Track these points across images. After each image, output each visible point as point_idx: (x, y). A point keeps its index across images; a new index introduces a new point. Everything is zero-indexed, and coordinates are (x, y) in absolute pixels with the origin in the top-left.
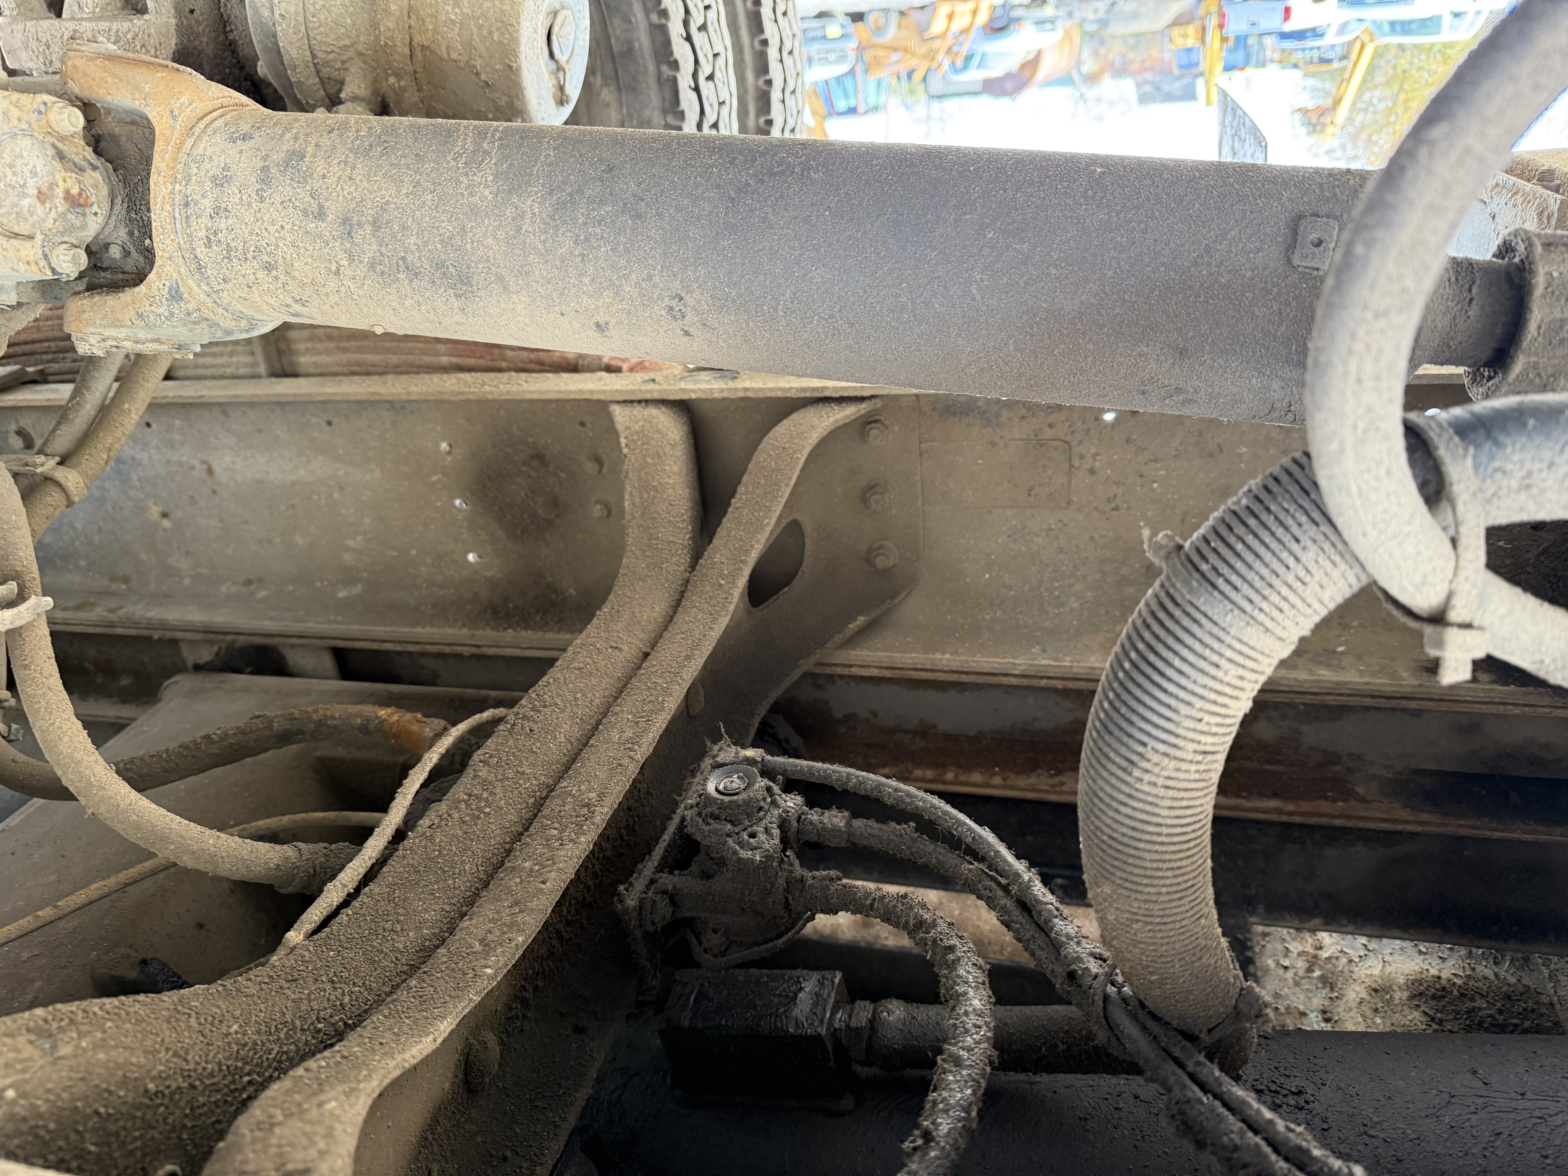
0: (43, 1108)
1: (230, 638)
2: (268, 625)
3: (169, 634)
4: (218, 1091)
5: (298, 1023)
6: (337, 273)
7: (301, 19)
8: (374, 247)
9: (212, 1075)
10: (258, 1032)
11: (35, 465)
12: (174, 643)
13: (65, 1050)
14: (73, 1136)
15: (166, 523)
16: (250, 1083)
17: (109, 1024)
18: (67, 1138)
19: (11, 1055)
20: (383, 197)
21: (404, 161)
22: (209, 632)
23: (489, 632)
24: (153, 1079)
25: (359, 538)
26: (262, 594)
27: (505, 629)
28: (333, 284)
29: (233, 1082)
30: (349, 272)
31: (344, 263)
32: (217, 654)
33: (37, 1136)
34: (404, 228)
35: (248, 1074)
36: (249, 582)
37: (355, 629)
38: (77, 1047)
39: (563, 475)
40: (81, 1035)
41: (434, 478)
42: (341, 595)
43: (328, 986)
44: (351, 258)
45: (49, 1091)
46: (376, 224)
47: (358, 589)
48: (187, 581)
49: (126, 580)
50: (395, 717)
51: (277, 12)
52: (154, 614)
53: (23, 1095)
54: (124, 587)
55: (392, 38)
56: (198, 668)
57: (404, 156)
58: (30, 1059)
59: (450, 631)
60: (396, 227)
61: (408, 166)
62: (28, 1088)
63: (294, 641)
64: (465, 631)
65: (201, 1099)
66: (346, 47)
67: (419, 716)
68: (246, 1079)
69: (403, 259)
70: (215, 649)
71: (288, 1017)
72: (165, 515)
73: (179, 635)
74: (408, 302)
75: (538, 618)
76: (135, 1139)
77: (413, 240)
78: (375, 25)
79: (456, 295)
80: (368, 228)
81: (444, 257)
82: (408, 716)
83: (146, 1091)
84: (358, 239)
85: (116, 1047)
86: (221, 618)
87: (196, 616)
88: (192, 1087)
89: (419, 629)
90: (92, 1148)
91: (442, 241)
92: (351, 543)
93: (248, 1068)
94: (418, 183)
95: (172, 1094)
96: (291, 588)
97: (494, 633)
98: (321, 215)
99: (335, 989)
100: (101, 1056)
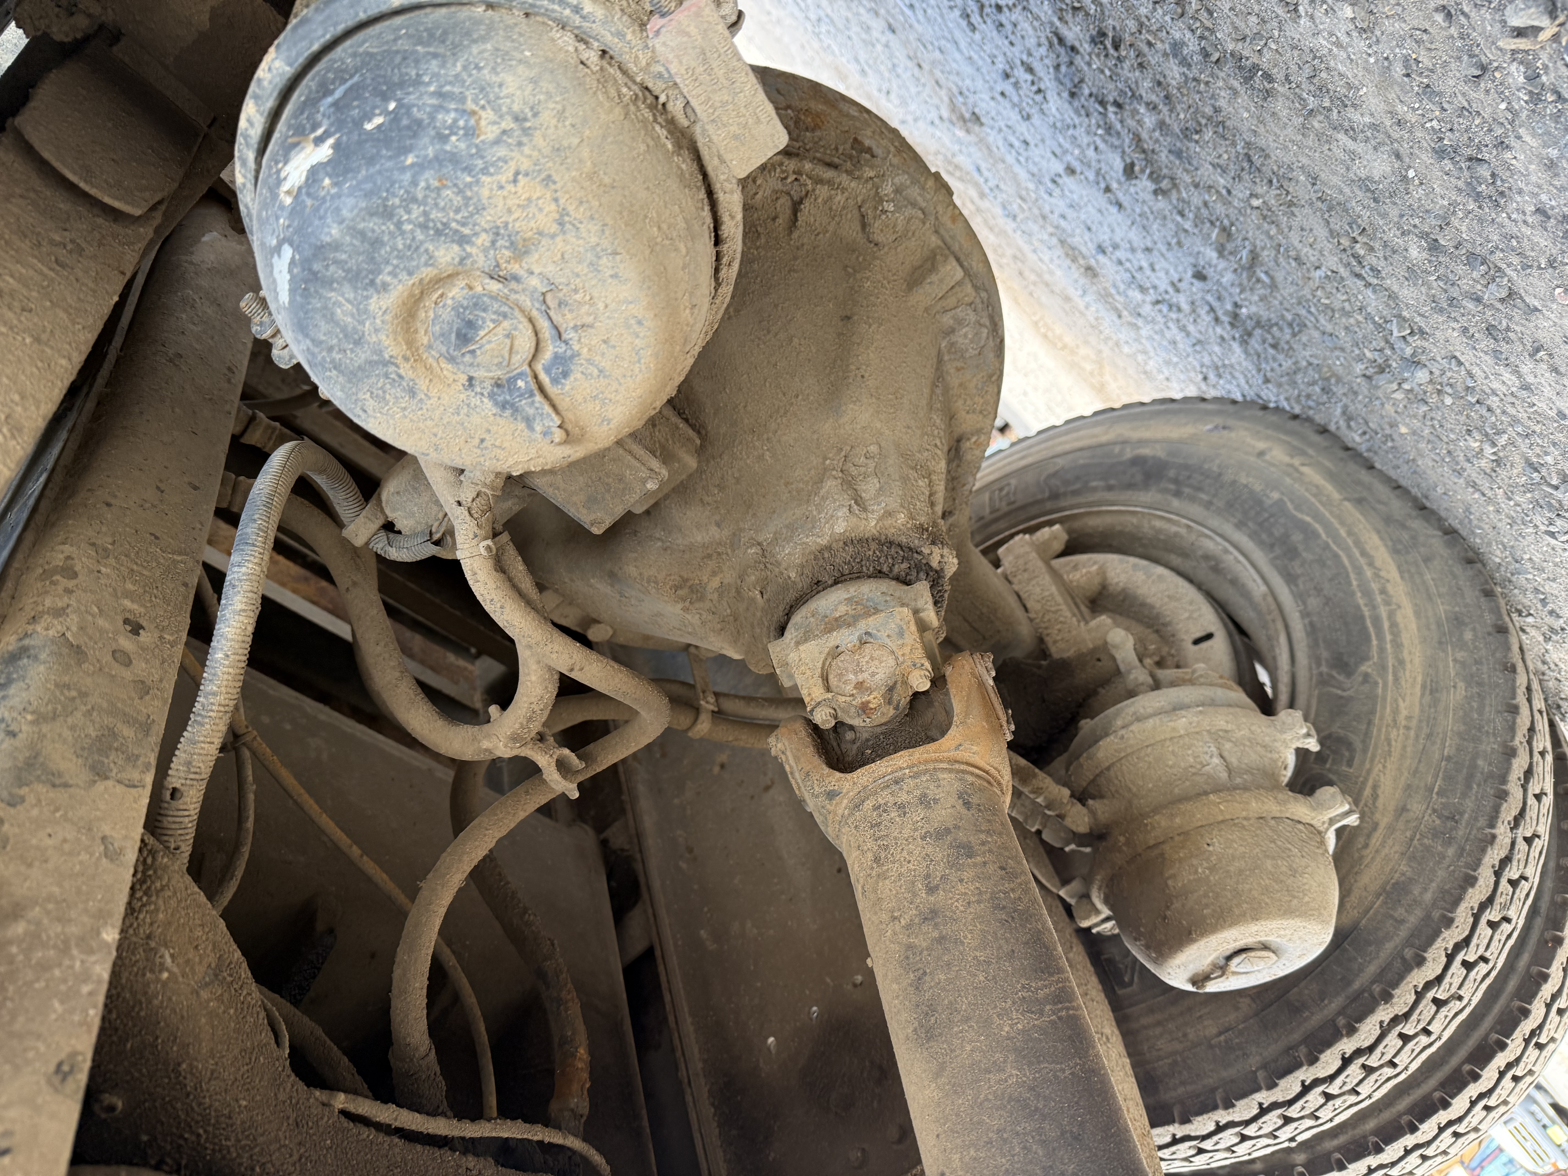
0: (156, 1002)
1: (638, 856)
2: (656, 884)
3: (628, 807)
4: (187, 1114)
5: (257, 1150)
6: (894, 918)
7: (1129, 750)
8: (924, 944)
9: (200, 1104)
10: (243, 1122)
11: (705, 698)
12: (623, 811)
13: (204, 995)
14: (136, 1029)
15: (716, 769)
16: (199, 1135)
17: (232, 1011)
18: (135, 1026)
19: (197, 959)
20: (965, 937)
21: (1002, 942)
22: (639, 836)
23: (706, 1090)
24: (190, 1065)
25: (755, 931)
26: (683, 865)
27: (713, 1105)
28: (885, 917)
29: (197, 1122)
30: (898, 928)
31: (903, 922)
32: (622, 850)
33: (133, 1007)
34: (948, 964)
35: (205, 1131)
36: (690, 850)
37: (674, 961)
38: (209, 1001)
39: (875, 1104)
40: (220, 999)
41: (828, 980)
42: (702, 932)
43: (296, 1157)
44: (908, 927)
45: (170, 999)
46: (941, 939)
47: (712, 946)
48: (676, 801)
49: (664, 755)
50: (580, 1065)
51: (1123, 732)
52: (641, 789)
53: (165, 984)
54: (658, 755)
55: (1153, 828)
56: (604, 843)
57: (1007, 941)
58: (194, 972)
59: (696, 1051)
60: (946, 958)
61: (1000, 947)
62: (171, 985)
63: (650, 911)
64: (700, 1065)
65: (179, 1105)
66: (1130, 790)
67: (588, 1085)
68: (201, 1131)
69: (925, 973)
70: (627, 847)
71: (261, 1140)
72: (722, 766)
73: (630, 815)
74: (895, 986)
75: (734, 1132)
76: (140, 1071)
77: (942, 977)
78: (1156, 810)
79: (915, 1030)
80: (936, 934)
81: (939, 1008)
82: (585, 1075)
83: (179, 1064)
84: (924, 928)
85: (213, 1027)
86: (652, 843)
87: (649, 820)
88: (188, 1095)
89: (689, 1020)
90: (129, 1046)
91: (950, 1003)
92: (749, 924)
93: (210, 1129)
94: (989, 963)
95: (180, 1083)
96: (696, 887)
97: (706, 1095)
98: (931, 890)
99: (294, 1164)
100: (203, 1020)
